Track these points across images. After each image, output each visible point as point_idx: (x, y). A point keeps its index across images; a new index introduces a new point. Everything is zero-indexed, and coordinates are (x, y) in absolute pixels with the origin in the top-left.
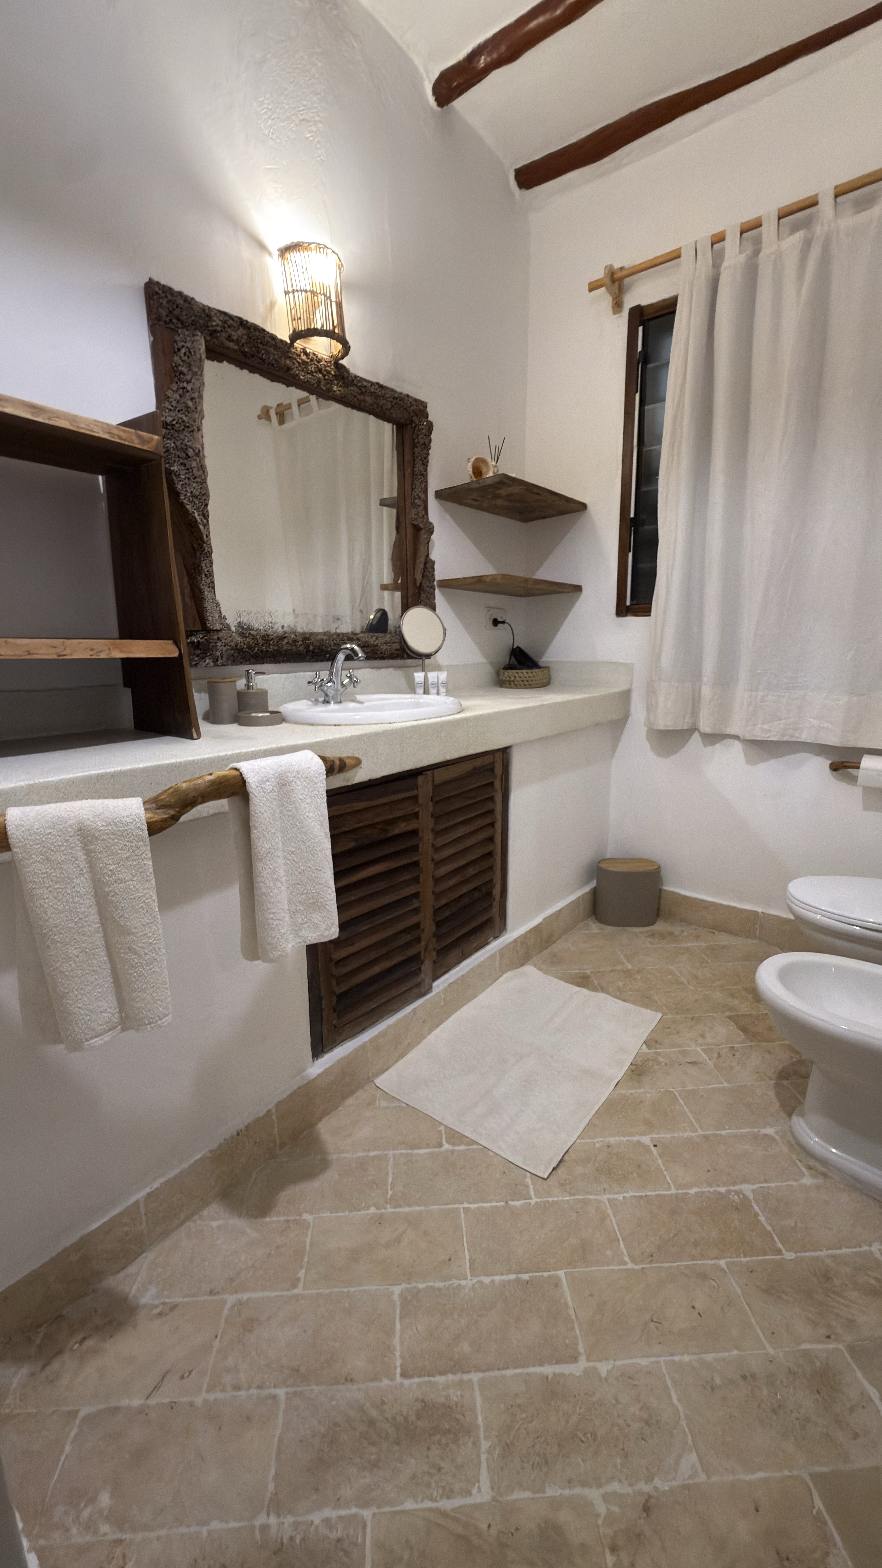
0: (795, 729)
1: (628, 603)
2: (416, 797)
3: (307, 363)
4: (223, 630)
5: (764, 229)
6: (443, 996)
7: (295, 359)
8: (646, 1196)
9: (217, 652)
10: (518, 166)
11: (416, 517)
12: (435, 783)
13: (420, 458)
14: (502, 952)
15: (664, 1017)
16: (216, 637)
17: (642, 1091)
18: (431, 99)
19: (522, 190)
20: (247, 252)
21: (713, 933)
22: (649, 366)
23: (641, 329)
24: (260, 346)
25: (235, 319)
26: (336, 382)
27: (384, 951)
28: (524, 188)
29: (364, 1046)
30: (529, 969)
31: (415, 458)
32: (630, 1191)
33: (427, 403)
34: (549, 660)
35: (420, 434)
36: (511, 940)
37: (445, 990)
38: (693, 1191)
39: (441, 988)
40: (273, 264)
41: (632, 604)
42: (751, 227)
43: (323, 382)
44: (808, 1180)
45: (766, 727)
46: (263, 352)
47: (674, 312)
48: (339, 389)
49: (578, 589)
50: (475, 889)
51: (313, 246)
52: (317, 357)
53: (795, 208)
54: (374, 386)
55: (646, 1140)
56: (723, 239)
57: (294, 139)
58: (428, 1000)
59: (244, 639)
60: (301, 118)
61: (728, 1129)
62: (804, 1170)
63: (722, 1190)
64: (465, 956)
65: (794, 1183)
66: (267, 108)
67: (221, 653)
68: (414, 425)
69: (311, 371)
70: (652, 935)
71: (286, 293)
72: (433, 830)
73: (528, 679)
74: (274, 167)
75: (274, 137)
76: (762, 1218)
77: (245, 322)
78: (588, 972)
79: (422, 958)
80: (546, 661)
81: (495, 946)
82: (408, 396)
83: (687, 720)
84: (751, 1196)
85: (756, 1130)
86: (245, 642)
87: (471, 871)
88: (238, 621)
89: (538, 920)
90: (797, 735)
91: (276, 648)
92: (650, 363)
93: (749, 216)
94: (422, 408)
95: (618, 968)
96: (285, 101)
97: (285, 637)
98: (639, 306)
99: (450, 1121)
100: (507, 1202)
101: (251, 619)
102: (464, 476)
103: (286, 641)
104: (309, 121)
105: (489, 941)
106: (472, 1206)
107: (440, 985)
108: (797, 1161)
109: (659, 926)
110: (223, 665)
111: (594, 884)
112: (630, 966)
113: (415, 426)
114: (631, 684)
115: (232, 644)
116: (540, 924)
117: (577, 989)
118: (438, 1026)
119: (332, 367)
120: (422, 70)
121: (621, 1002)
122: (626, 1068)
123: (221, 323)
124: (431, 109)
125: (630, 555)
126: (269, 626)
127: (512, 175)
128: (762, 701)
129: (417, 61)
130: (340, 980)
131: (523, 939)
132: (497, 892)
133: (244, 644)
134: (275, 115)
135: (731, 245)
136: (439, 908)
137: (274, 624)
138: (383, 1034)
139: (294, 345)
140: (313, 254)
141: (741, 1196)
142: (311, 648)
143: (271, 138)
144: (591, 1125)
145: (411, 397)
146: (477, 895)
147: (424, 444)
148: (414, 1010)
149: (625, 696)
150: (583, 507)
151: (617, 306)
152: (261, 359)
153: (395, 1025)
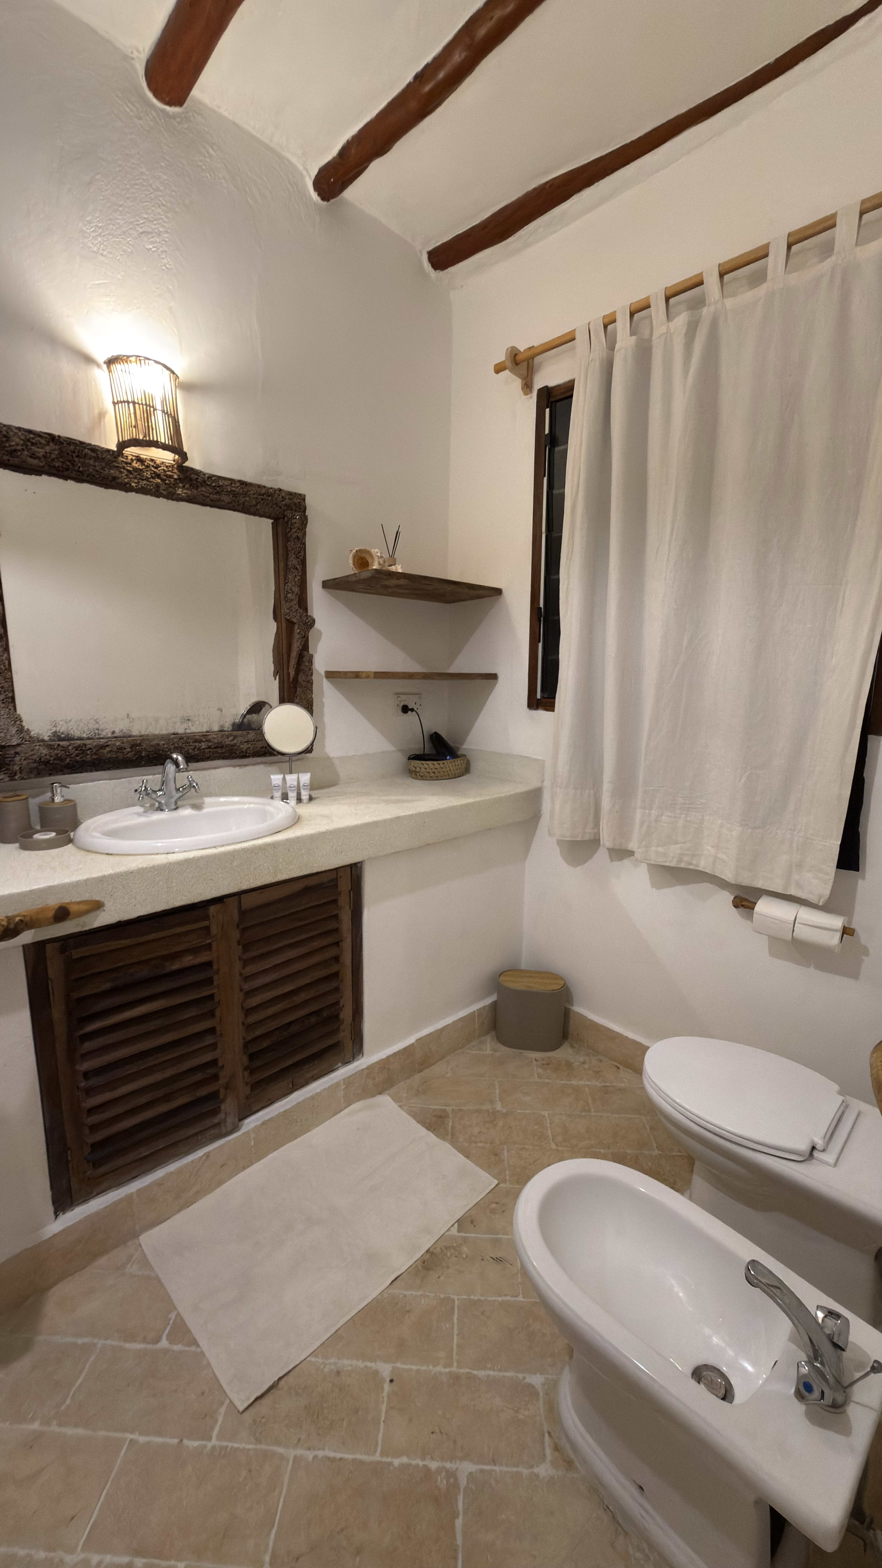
0: (693, 856)
1: (539, 696)
2: (207, 928)
3: (141, 470)
4: (23, 744)
5: (653, 309)
6: (253, 1135)
7: (124, 468)
8: (341, 1459)
9: (15, 767)
10: (430, 248)
11: (288, 611)
12: (243, 908)
13: (293, 552)
14: (348, 1081)
15: (502, 1185)
16: (13, 752)
17: (419, 1293)
18: (314, 196)
19: (438, 271)
20: (67, 367)
21: (618, 1068)
22: (557, 449)
23: (548, 410)
24: (76, 459)
25: (43, 435)
26: (181, 485)
27: (160, 1093)
28: (439, 269)
29: (129, 1198)
30: (385, 1100)
31: (289, 552)
32: (327, 1449)
33: (305, 496)
34: (469, 747)
35: (294, 528)
36: (364, 1066)
37: (256, 1129)
38: (396, 1462)
39: (252, 1125)
40: (100, 375)
41: (543, 697)
42: (638, 309)
43: (163, 487)
44: (544, 1470)
45: (660, 849)
46: (79, 464)
47: (571, 396)
48: (185, 491)
49: (494, 677)
50: (311, 1014)
51: (133, 359)
52: (155, 463)
53: (681, 287)
54: (235, 483)
55: (385, 1370)
56: (615, 321)
57: (132, 252)
58: (229, 1141)
59: (52, 751)
60: (141, 230)
61: (490, 1369)
62: (548, 1451)
63: (434, 1465)
64: (295, 1087)
65: (525, 1472)
66: (96, 226)
67: (20, 768)
68: (286, 519)
69: (147, 477)
70: (546, 1065)
71: (114, 403)
72: (240, 959)
73: (434, 770)
74: (105, 281)
75: (105, 253)
76: (459, 1523)
77: (57, 438)
78: (449, 1109)
79: (222, 1096)
80: (467, 749)
81: (343, 1073)
82: (280, 490)
83: (588, 830)
84: (463, 1482)
85: (521, 1376)
86: (52, 754)
87: (303, 996)
88: (54, 730)
89: (411, 1040)
90: (694, 862)
91: (95, 757)
92: (558, 446)
93: (637, 296)
94: (296, 501)
95: (487, 1107)
96: (120, 217)
97: (108, 746)
98: (546, 387)
99: (184, 1308)
100: (181, 1440)
101: (70, 728)
102: (348, 568)
103: (108, 749)
104: (151, 233)
105: (335, 1068)
106: (142, 1439)
107: (251, 1123)
108: (547, 1435)
109: (563, 1053)
110: (22, 779)
111: (493, 998)
112: (499, 1106)
113: (288, 521)
114: (543, 782)
115: (34, 757)
116: (412, 1045)
117: (423, 1131)
118: (244, 1168)
119: (175, 471)
120: (300, 167)
121: (462, 1158)
122: (418, 1256)
123: (22, 442)
124: (315, 204)
125: (540, 645)
126: (95, 733)
127: (425, 258)
128: (656, 821)
129: (294, 160)
130: (94, 1128)
131: (384, 1065)
132: (346, 1014)
133: (51, 756)
134: (107, 232)
135: (622, 326)
136: (250, 1041)
137: (102, 730)
138: (159, 1183)
139: (123, 454)
140: (133, 367)
141: (452, 1480)
142: (143, 754)
143: (102, 255)
144: (336, 1336)
145: (284, 491)
146: (313, 1020)
147: (298, 538)
148: (207, 1155)
149: (535, 796)
150: (498, 592)
151: (527, 386)
152: (78, 471)
153: (179, 1172)
